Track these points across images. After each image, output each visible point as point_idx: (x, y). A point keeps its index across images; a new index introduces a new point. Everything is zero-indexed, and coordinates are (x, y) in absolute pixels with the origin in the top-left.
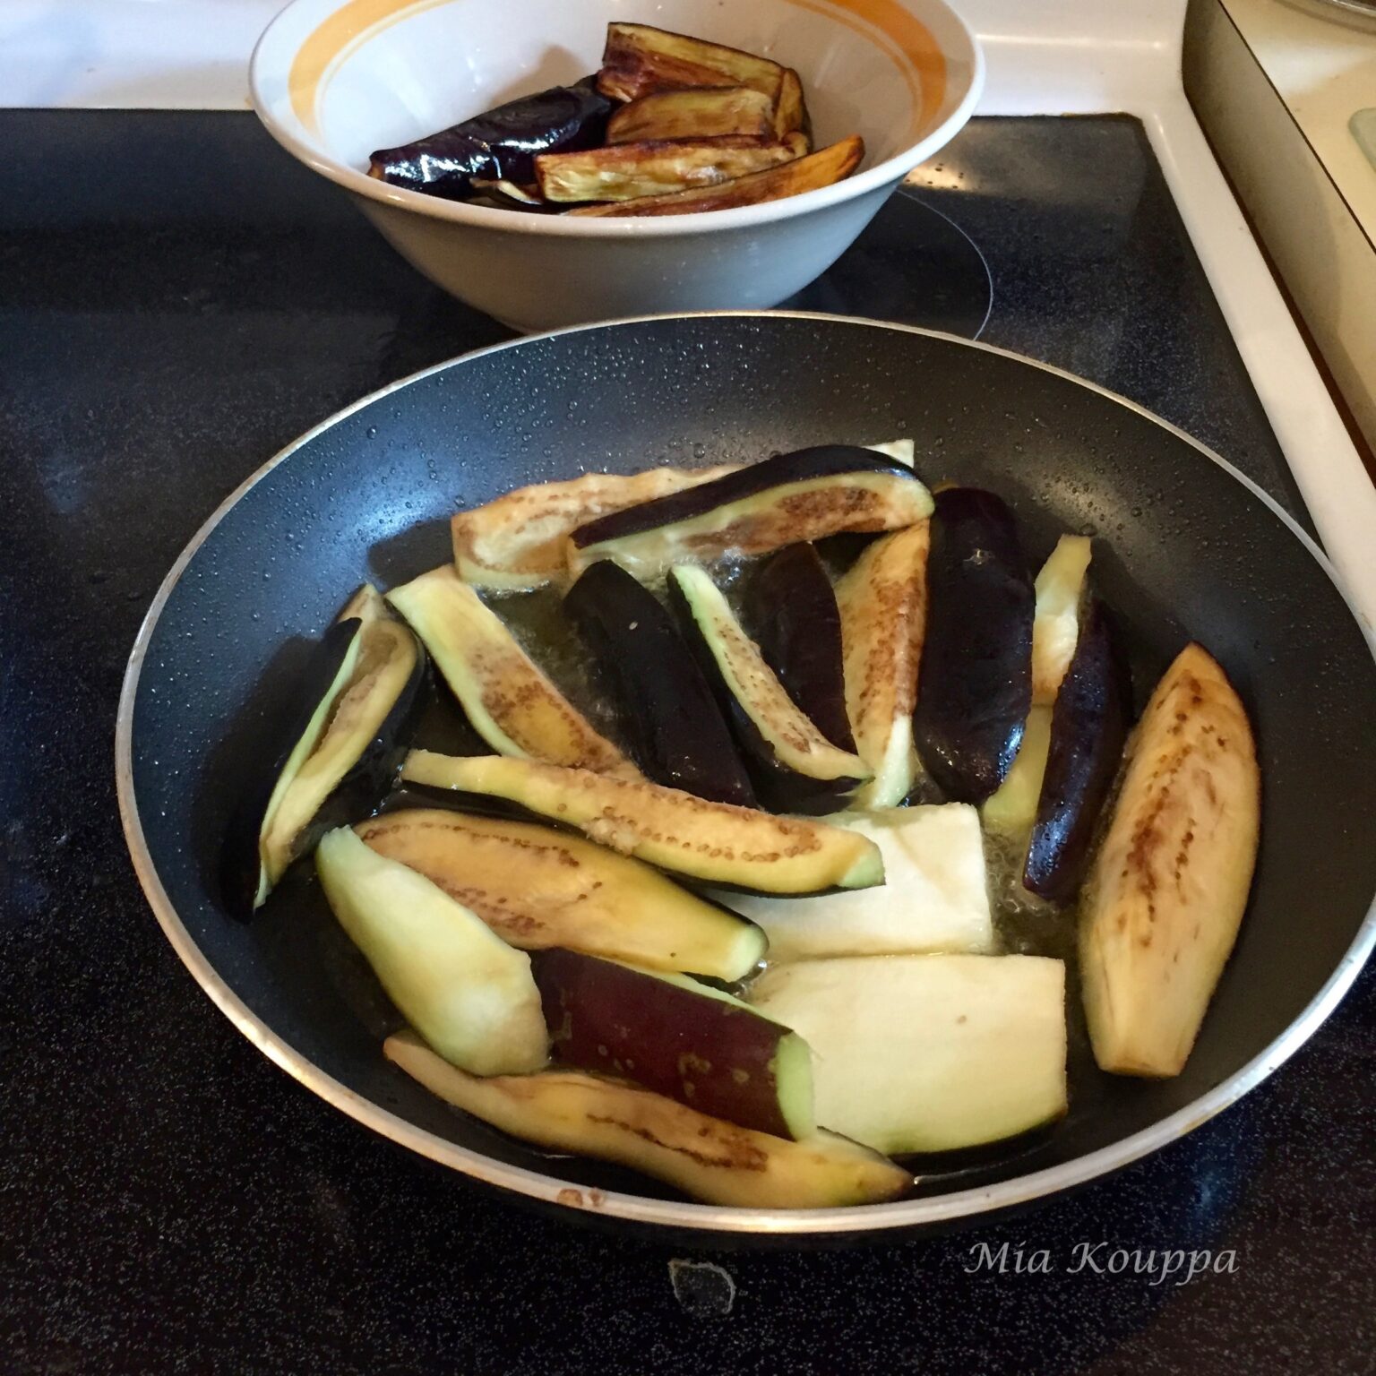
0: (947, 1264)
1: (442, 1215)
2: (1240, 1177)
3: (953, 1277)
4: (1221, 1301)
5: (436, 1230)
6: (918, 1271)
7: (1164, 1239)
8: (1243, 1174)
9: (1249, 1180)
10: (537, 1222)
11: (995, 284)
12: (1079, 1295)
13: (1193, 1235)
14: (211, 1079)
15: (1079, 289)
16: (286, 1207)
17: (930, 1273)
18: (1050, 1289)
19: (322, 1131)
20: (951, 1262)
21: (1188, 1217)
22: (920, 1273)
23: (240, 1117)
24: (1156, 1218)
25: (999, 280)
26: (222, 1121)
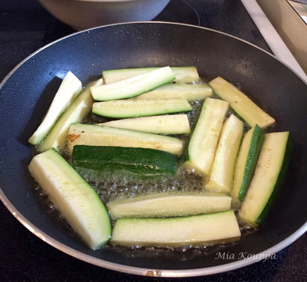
0: (229, 275)
1: (86, 276)
2: (300, 243)
3: (231, 279)
4: (301, 278)
5: (85, 281)
6: (221, 278)
7: (284, 262)
8: (301, 241)
9: (302, 243)
10: (114, 275)
11: (199, 18)
12: (265, 280)
13: (291, 260)
14: (14, 242)
15: (220, 18)
16: (40, 279)
17: (225, 278)
18: (257, 279)
19: (48, 255)
20: (230, 274)
21: (289, 255)
22: (222, 279)
23: (23, 253)
24: (281, 256)
25: (200, 16)
26: (18, 254)
